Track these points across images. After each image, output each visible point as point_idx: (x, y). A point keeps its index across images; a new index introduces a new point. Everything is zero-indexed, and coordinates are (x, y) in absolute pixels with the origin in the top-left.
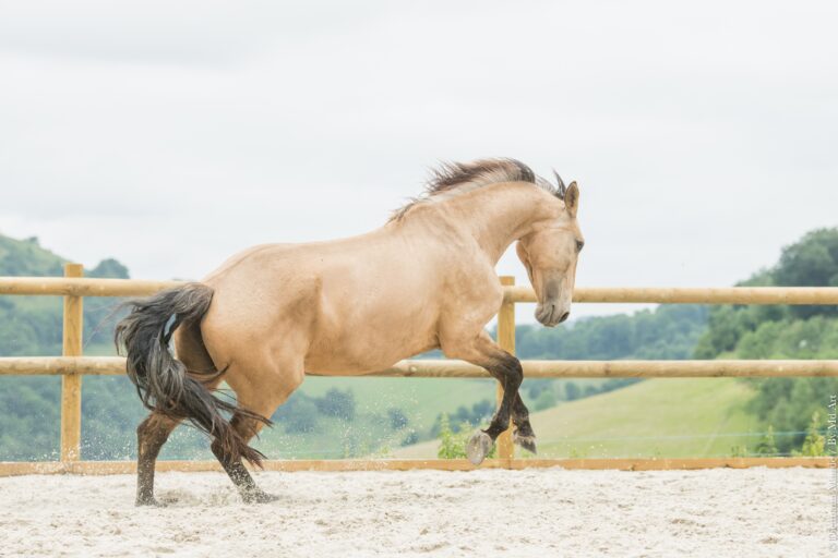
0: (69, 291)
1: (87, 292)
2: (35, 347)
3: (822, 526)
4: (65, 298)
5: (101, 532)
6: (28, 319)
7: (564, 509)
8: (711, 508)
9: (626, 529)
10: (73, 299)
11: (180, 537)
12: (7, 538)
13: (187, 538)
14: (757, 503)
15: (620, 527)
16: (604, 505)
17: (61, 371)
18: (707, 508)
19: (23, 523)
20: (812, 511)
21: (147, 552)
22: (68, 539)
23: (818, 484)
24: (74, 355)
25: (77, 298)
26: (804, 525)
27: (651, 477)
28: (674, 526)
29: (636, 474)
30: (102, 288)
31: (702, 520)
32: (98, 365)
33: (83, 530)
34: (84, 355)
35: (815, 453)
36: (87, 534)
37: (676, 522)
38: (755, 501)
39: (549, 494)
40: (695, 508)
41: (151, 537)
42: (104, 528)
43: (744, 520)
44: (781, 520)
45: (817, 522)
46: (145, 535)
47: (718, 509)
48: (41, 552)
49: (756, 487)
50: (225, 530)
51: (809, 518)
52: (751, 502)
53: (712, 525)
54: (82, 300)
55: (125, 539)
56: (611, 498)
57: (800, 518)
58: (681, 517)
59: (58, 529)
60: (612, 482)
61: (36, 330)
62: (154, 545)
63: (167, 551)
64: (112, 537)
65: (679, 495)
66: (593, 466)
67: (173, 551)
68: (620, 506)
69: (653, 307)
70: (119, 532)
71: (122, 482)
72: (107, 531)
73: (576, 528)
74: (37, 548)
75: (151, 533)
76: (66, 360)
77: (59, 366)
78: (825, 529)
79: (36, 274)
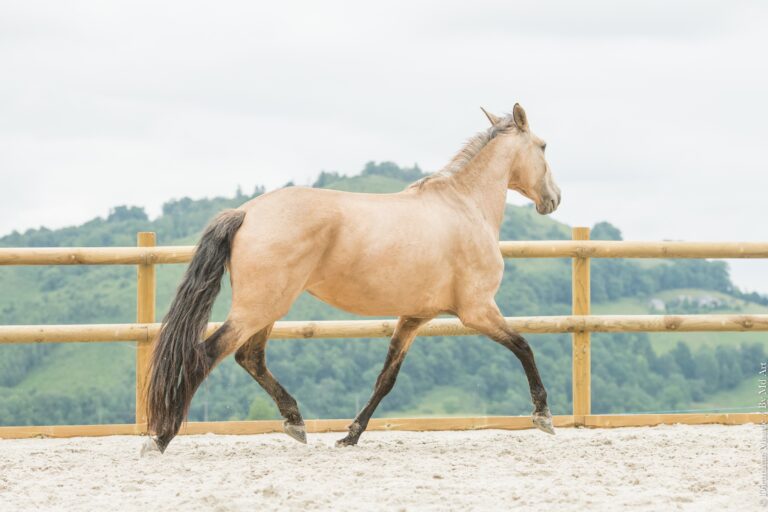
0: (576, 253)
1: (593, 253)
2: (535, 307)
4: (573, 260)
5: (620, 482)
6: (528, 280)
10: (581, 261)
11: (696, 487)
12: (533, 487)
13: (703, 488)
17: (571, 329)
19: (547, 474)
21: (668, 502)
22: (591, 489)
24: (583, 314)
25: (584, 259)
30: (608, 250)
32: (606, 323)
33: (603, 480)
34: (592, 313)
36: (608, 484)
41: (669, 487)
42: (623, 479)
46: (662, 486)
48: (568, 502)
50: (740, 481)
54: (589, 262)
55: (645, 489)
59: (580, 479)
61: (537, 291)
62: (673, 496)
63: (685, 500)
64: (631, 487)
67: (691, 501)
70: (637, 483)
71: (632, 435)
72: (626, 481)
74: (564, 498)
75: (669, 483)
76: (576, 318)
77: (569, 324)
79: (534, 238)
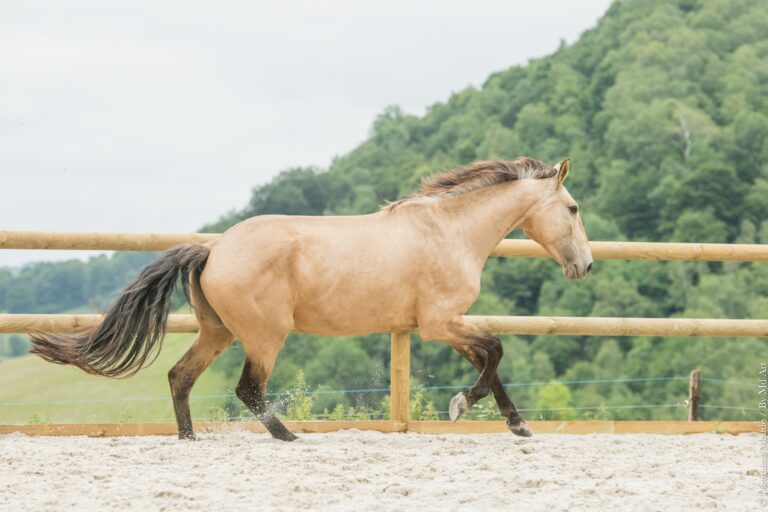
3: (320, 498)
7: (34, 481)
8: (198, 479)
9: (108, 504)
14: (249, 473)
15: (100, 501)
16: (78, 477)
18: (193, 479)
20: (311, 481)
23: (309, 451)
26: (302, 496)
27: (126, 444)
28: (160, 499)
29: (108, 440)
31: (188, 493)
35: (301, 417)
37: (161, 495)
38: (246, 471)
39: (15, 464)
40: (181, 479)
43: (236, 492)
44: (276, 491)
45: (316, 493)
47: (207, 479)
49: (244, 455)
51: (307, 490)
52: (242, 473)
53: (201, 498)
56: (85, 469)
57: (297, 489)
58: (167, 489)
60: (82, 450)
65: (159, 464)
66: (57, 431)
68: (96, 477)
69: (109, 254)
73: (50, 503)
78: (325, 502)
